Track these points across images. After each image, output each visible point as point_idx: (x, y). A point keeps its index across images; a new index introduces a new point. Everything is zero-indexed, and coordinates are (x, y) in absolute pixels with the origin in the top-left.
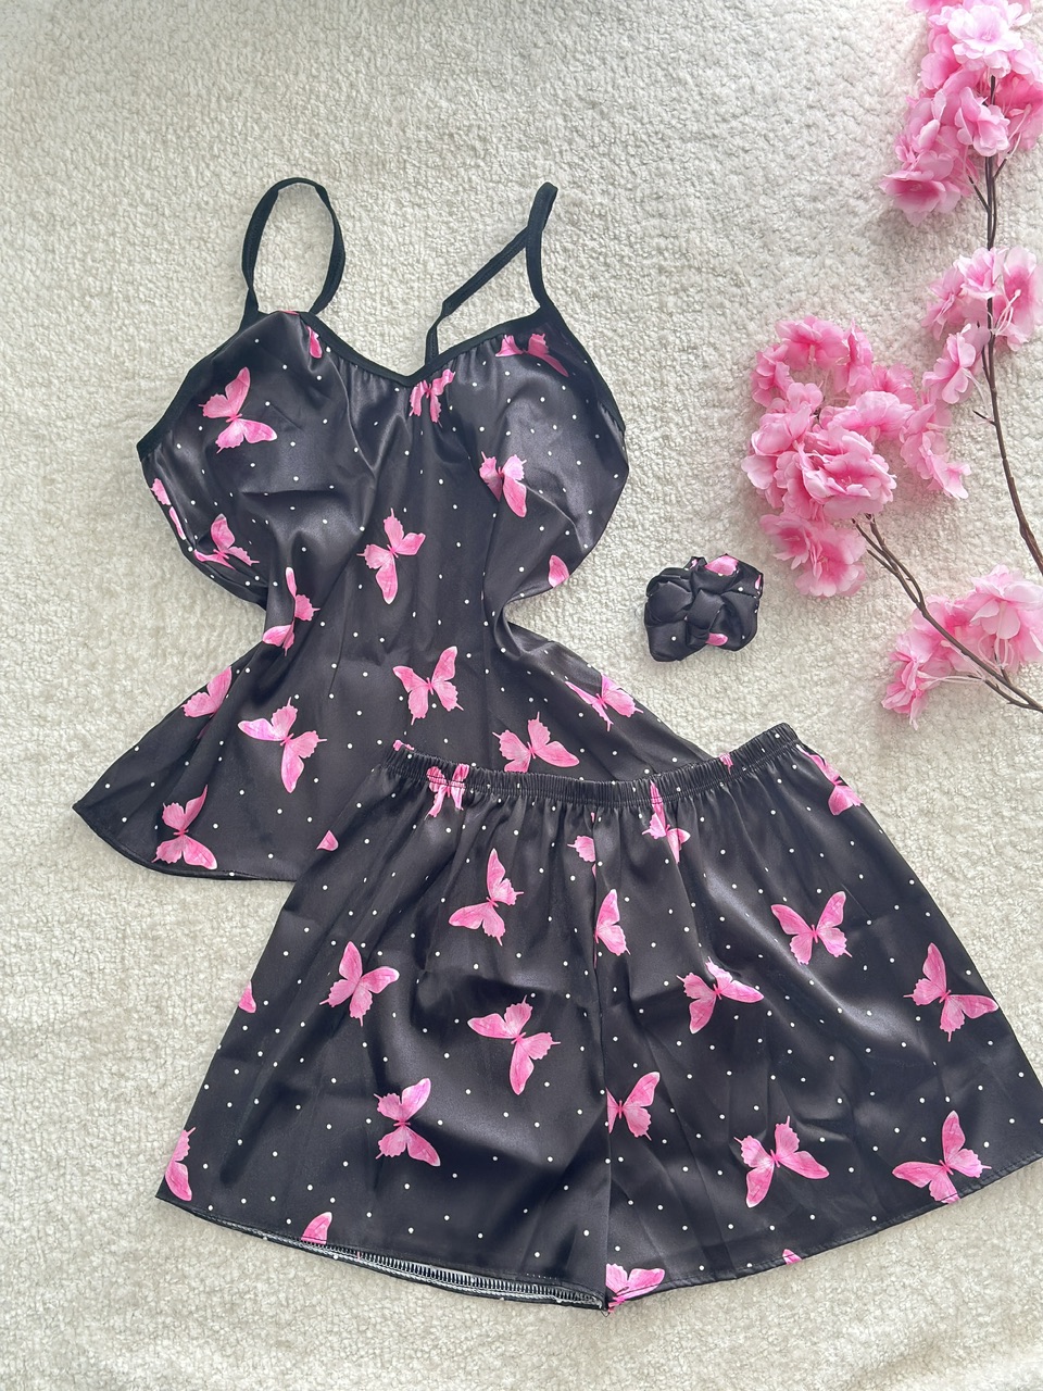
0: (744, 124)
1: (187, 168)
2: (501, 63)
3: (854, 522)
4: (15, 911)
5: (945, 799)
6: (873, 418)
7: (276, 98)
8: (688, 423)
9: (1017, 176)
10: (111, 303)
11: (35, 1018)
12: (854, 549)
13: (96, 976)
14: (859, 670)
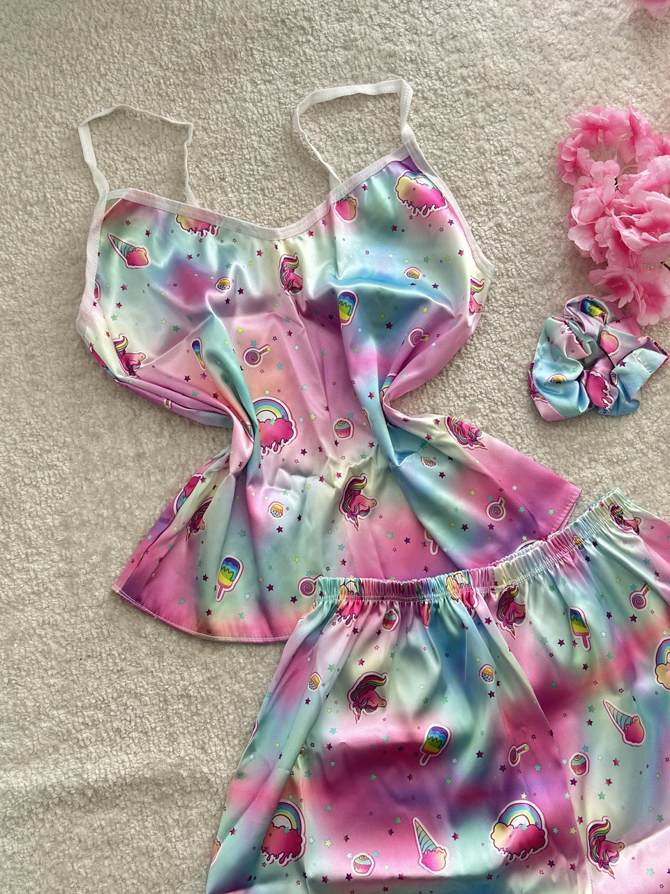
1: (84, 89)
4: (78, 697)
7: (140, 19)
8: (513, 210)
10: (48, 208)
11: (110, 776)
13: (150, 734)
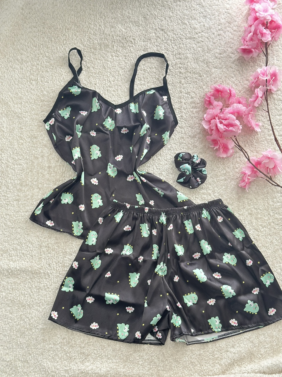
0: (202, 35)
2: (138, 19)
3: (231, 138)
5: (255, 210)
6: (236, 110)
9: (274, 47)
12: (231, 145)
14: (232, 177)
